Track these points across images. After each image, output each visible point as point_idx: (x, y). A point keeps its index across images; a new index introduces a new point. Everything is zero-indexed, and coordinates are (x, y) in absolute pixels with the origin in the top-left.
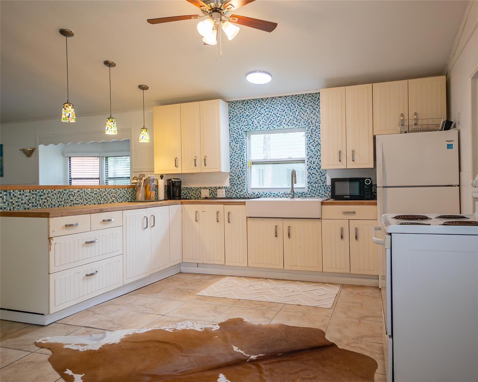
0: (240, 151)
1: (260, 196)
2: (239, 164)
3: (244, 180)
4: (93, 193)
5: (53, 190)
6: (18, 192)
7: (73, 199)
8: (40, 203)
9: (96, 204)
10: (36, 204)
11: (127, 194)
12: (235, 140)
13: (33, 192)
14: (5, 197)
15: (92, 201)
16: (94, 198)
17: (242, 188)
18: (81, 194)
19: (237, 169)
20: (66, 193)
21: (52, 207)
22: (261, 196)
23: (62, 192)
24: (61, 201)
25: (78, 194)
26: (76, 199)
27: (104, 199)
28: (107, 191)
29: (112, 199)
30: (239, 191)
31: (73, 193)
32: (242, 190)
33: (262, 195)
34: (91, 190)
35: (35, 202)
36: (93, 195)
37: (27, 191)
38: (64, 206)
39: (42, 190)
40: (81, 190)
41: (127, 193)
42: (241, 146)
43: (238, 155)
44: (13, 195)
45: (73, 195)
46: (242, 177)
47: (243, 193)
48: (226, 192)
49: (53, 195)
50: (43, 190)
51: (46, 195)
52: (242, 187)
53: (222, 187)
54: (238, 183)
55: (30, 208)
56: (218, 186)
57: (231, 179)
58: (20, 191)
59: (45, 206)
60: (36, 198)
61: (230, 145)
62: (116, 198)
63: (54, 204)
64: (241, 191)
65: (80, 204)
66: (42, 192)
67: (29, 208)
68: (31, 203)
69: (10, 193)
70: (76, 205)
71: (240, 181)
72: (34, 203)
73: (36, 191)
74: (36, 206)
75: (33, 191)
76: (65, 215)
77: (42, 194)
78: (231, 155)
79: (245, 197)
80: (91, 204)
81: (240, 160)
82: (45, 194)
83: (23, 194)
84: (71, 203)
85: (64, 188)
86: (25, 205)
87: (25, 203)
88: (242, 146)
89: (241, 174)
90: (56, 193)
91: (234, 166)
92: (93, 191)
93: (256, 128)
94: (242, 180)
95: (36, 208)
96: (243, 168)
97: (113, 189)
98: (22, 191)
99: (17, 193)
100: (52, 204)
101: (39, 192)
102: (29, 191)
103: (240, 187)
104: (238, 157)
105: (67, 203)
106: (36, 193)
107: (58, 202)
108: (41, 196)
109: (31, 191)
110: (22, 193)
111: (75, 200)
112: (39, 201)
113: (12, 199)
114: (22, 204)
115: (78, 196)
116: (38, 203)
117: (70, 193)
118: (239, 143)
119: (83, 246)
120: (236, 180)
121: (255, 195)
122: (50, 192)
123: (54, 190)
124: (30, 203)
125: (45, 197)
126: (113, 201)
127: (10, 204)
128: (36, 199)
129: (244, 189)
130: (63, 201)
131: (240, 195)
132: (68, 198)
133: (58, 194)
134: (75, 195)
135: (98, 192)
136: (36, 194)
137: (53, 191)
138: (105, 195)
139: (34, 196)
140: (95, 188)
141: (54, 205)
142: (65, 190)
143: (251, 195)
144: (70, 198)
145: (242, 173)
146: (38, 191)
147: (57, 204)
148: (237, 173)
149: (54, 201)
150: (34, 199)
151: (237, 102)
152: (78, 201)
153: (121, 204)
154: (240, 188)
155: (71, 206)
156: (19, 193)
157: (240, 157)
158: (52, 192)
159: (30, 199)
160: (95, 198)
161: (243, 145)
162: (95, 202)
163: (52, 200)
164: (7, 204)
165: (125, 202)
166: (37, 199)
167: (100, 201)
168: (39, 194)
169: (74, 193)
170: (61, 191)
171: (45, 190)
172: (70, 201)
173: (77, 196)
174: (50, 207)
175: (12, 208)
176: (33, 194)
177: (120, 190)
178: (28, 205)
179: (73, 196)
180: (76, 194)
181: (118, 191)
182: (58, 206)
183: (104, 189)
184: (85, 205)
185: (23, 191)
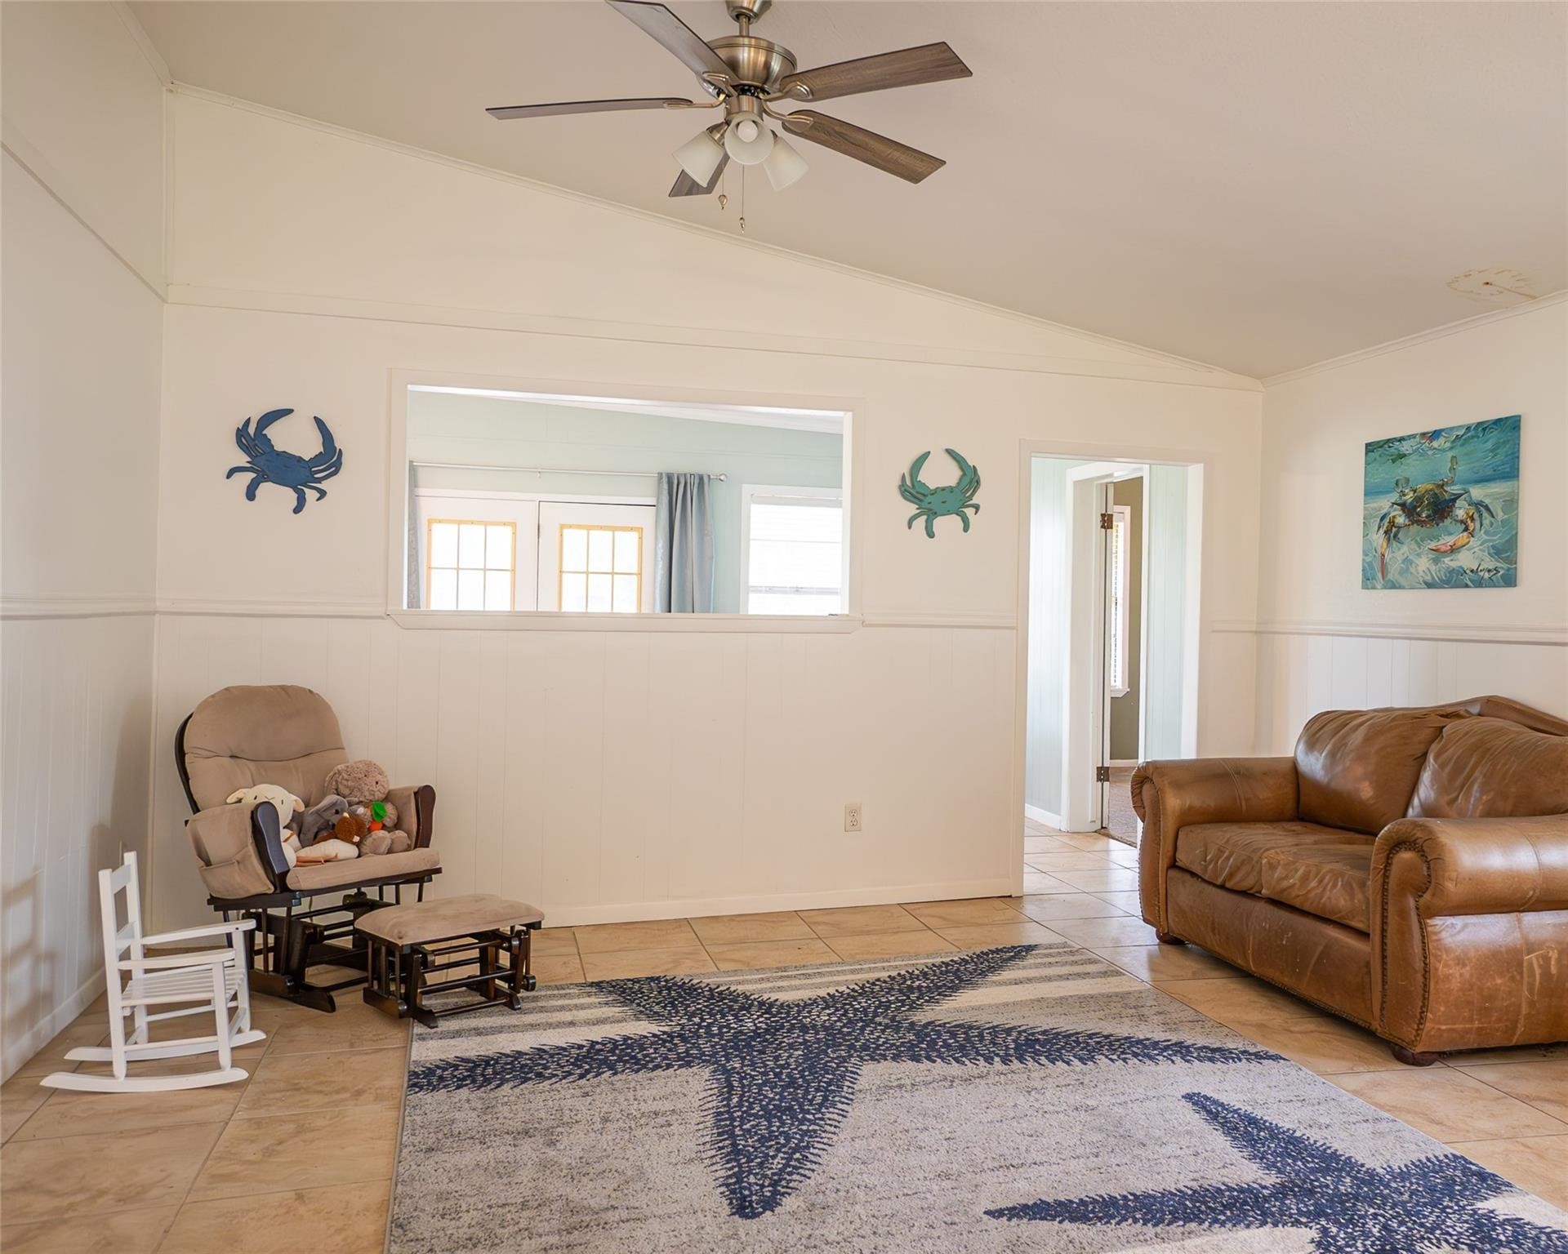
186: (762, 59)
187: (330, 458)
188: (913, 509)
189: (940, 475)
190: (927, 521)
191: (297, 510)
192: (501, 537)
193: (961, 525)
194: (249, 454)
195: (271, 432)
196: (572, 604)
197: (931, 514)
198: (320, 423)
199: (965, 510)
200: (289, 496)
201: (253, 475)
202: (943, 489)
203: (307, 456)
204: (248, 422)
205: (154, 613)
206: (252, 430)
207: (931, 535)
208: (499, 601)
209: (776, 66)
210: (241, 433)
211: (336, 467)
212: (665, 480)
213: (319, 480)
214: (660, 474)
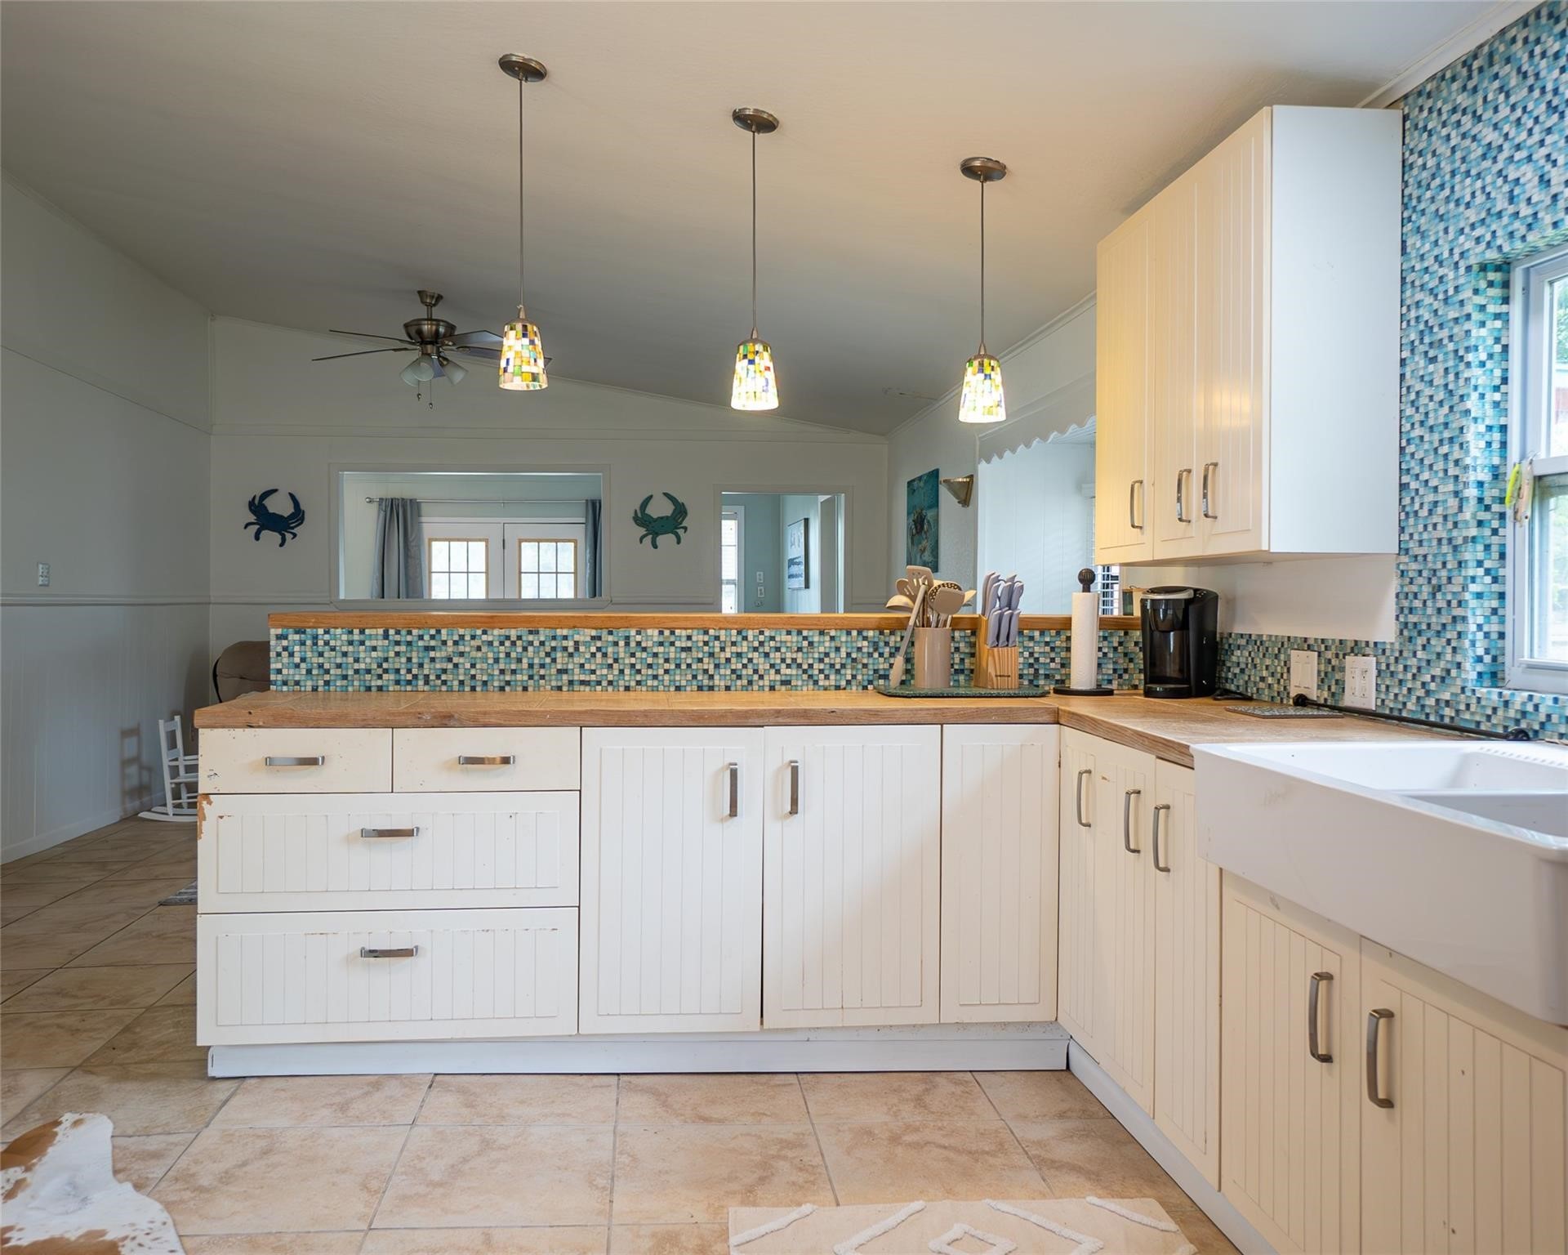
0: (1446, 409)
1: (1536, 727)
2: (1440, 498)
3: (1460, 603)
4: (672, 644)
5: (479, 632)
6: (343, 636)
7: (570, 666)
8: (426, 672)
9: (688, 688)
10: (409, 677)
11: (876, 655)
12: (1427, 340)
13: (397, 638)
14: (297, 648)
15: (667, 677)
16: (678, 666)
17: (1449, 657)
18: (610, 650)
19: (1430, 528)
20: (536, 643)
21: (473, 689)
22: (1542, 725)
23: (519, 638)
24: (514, 672)
25: (593, 649)
26: (582, 666)
27: (733, 671)
28: (750, 638)
29: (778, 672)
30: (1433, 678)
31: (570, 644)
32: (1448, 671)
33: (1549, 716)
34: (661, 633)
35: (408, 670)
36: (672, 655)
37: (373, 632)
38: (525, 689)
39: (433, 632)
40: (610, 633)
41: (876, 650)
42: (1451, 377)
43: (1436, 437)
44: (327, 643)
45: (571, 650)
46: (1449, 579)
47: (1452, 694)
48: (1379, 672)
49: (479, 649)
50: (439, 632)
51: (450, 648)
52: (1449, 650)
53: (1363, 645)
54: (1434, 619)
55: (388, 686)
56: (1349, 636)
57: (1402, 596)
58: (351, 632)
59: (444, 682)
60: (408, 655)
61: (1402, 376)
62: (805, 672)
63: (485, 678)
64: (1443, 679)
65: (604, 683)
66: (432, 637)
67: (384, 689)
68: (390, 671)
69: (315, 638)
70: (582, 688)
71: (1439, 610)
72: (403, 672)
73: (410, 633)
74: (409, 682)
75: (398, 632)
76: (261, 724)
77: (433, 643)
78: (1404, 443)
79: (1462, 724)
80: (661, 688)
81: (1446, 471)
82: (444, 643)
83: (362, 643)
84: (561, 680)
85: (529, 625)
86: (368, 677)
87: (368, 671)
88: (1457, 375)
89: (1444, 564)
90: (490, 643)
91: (1416, 512)
92: (672, 639)
93: (1530, 227)
94: (1449, 603)
95: (409, 688)
96: (1455, 524)
97: (789, 633)
98: (356, 631)
99: (340, 636)
100: (473, 677)
101: (421, 637)
102: (381, 631)
103: (1439, 649)
104: (1436, 450)
105: (542, 677)
106: (409, 638)
107: (502, 672)
108: (428, 649)
109: (392, 632)
110: (356, 637)
111: (577, 671)
112: (421, 666)
113: (321, 654)
114: (357, 671)
115: (593, 655)
116: (415, 671)
117: (553, 644)
118: (1441, 357)
119: (348, 840)
120: (1425, 602)
121: (1512, 713)
122: (467, 638)
123: (485, 632)
124: (386, 671)
125: (444, 654)
126: (786, 683)
127: (315, 672)
128: (409, 660)
129: (1459, 665)
130: (525, 672)
131: (1438, 701)
132: (548, 660)
133: (502, 644)
134: (577, 649)
135: (701, 644)
136: (409, 644)
137: (480, 636)
138: (739, 655)
139: (403, 648)
140: (683, 624)
141: (485, 683)
142: (531, 632)
143: (1489, 712)
144: (554, 660)
145: (1449, 558)
146: (415, 632)
147: (496, 678)
148: (1430, 558)
149: (481, 669)
150: (404, 660)
151: (1443, 78)
152: (593, 672)
153: (832, 693)
154: (1439, 655)
155: (560, 688)
156: (345, 637)
157: (1445, 449)
158: (473, 637)
159: (386, 660)
160: (684, 667)
161: (1462, 366)
162: (684, 683)
163: (473, 666)
164: (304, 672)
165: (865, 688)
166: (415, 660)
167: (711, 677)
168: (421, 643)
169: (577, 643)
170: (513, 633)
171: (444, 632)
172: (554, 671)
173: (588, 656)
174: (467, 689)
175: (321, 683)
176: (398, 643)
177: (832, 638)
178: (380, 677)
179: (571, 655)
180: (582, 649)
181: (816, 639)
182: (502, 689)
183: (734, 632)
184: (627, 688)
185: (362, 632)
186: (434, 328)
187: (298, 515)
188: (643, 531)
189: (660, 509)
190: (652, 538)
191: (281, 545)
192: (478, 548)
193: (675, 539)
194: (255, 515)
195: (267, 502)
196: (528, 593)
197: (655, 534)
198: (292, 496)
199: (678, 531)
200: (277, 537)
201: (258, 526)
202: (662, 518)
203: (286, 515)
204: (254, 497)
205: (209, 603)
206: (256, 502)
207: (655, 547)
208: (478, 592)
209: (442, 330)
210: (251, 504)
211: (301, 520)
212: (590, 504)
213: (293, 528)
214: (587, 500)
